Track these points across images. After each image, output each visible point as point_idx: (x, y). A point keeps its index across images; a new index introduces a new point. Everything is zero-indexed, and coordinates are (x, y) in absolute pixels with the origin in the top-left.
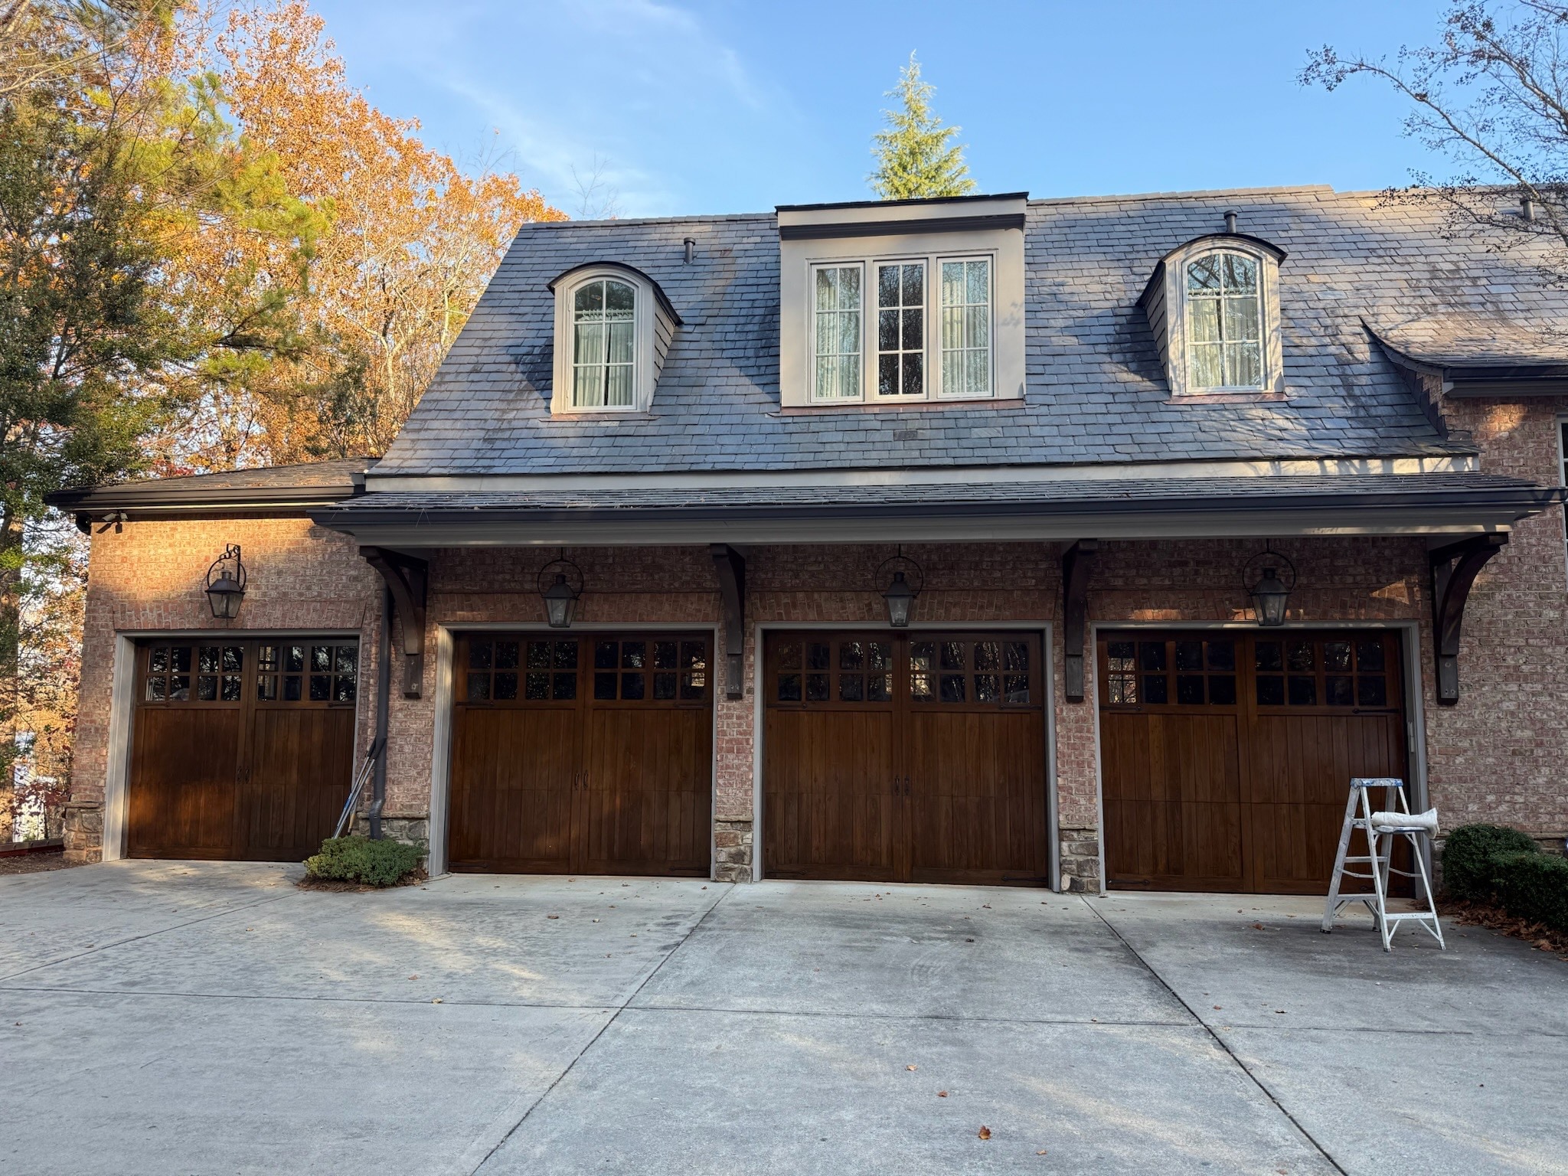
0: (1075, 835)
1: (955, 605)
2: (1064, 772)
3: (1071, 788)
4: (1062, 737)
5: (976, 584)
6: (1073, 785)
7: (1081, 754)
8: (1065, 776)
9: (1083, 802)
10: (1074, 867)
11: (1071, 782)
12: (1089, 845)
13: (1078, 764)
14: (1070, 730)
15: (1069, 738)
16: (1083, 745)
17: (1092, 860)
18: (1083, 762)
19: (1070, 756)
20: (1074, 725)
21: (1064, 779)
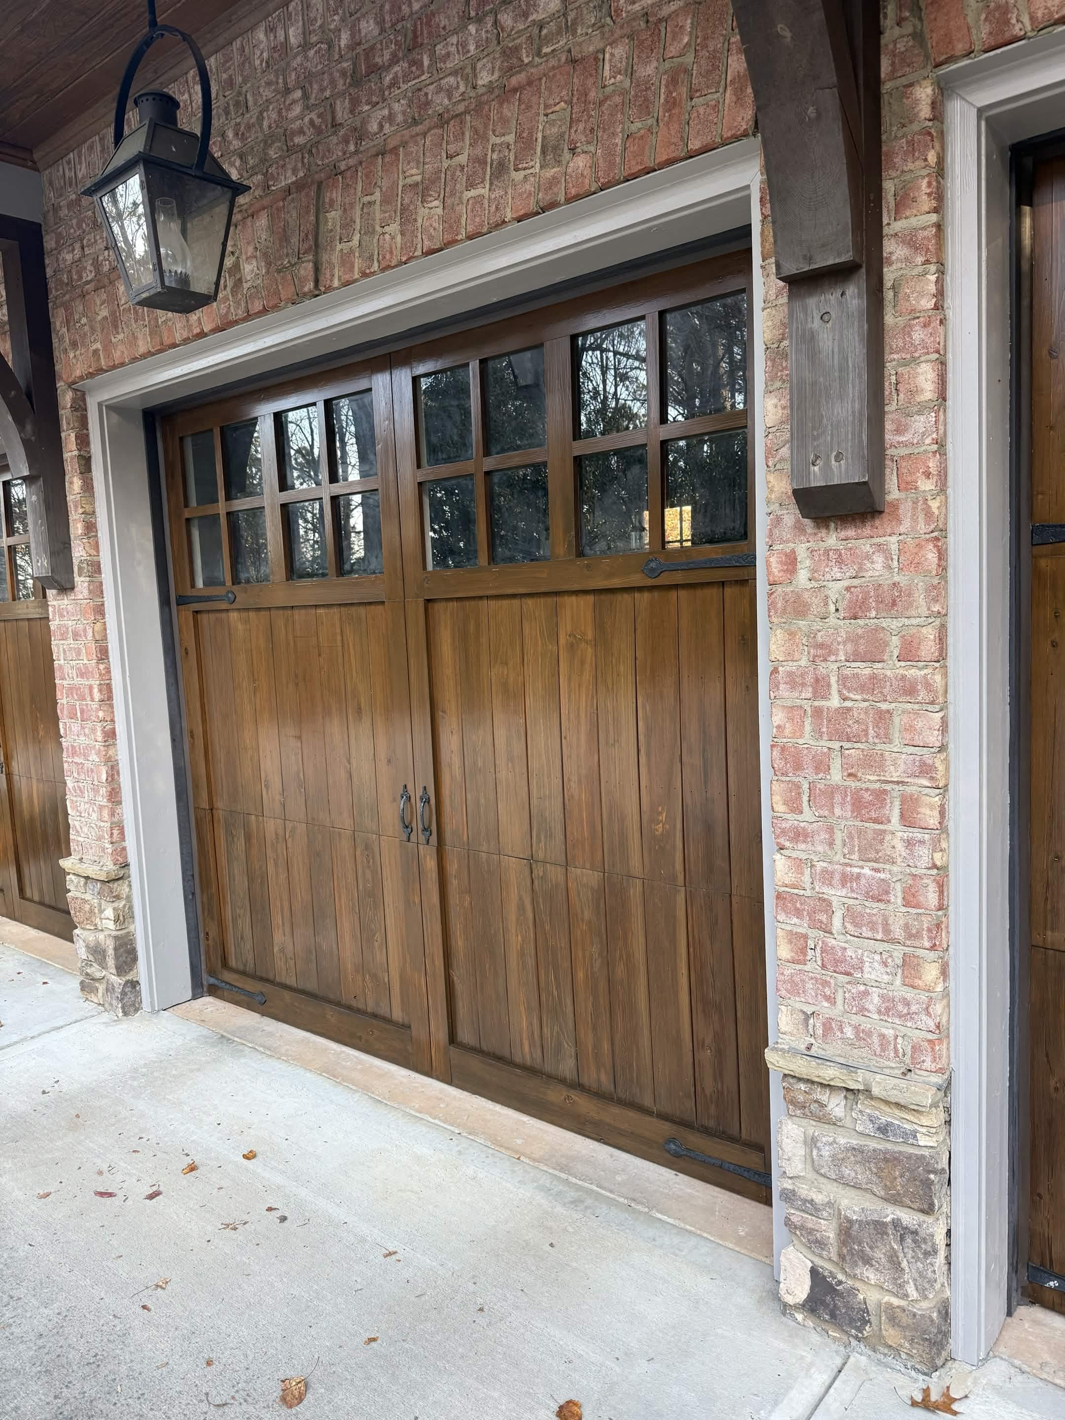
0: (836, 1105)
1: (422, 190)
2: (799, 835)
3: (826, 905)
4: (794, 682)
5: (484, 78)
6: (836, 894)
7: (874, 762)
8: (801, 851)
9: (873, 972)
10: (829, 1231)
11: (827, 877)
12: (891, 1159)
13: (858, 805)
14: (823, 651)
15: (820, 687)
16: (883, 717)
17: (903, 1232)
18: (880, 796)
19: (821, 766)
20: (845, 627)
21: (799, 864)
